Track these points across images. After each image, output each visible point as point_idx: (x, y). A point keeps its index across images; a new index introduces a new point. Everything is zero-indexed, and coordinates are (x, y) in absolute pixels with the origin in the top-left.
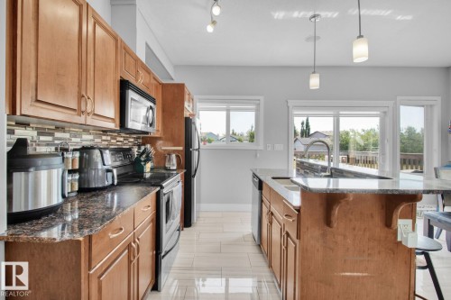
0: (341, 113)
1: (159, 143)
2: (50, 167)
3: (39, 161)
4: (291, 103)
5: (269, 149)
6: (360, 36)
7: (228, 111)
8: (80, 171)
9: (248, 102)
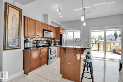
0: (106, 30)
1: (56, 39)
2: (29, 43)
3: (28, 42)
4: (90, 28)
5: (84, 41)
6: (83, 15)
7: (74, 32)
8: (36, 44)
9: (78, 29)
